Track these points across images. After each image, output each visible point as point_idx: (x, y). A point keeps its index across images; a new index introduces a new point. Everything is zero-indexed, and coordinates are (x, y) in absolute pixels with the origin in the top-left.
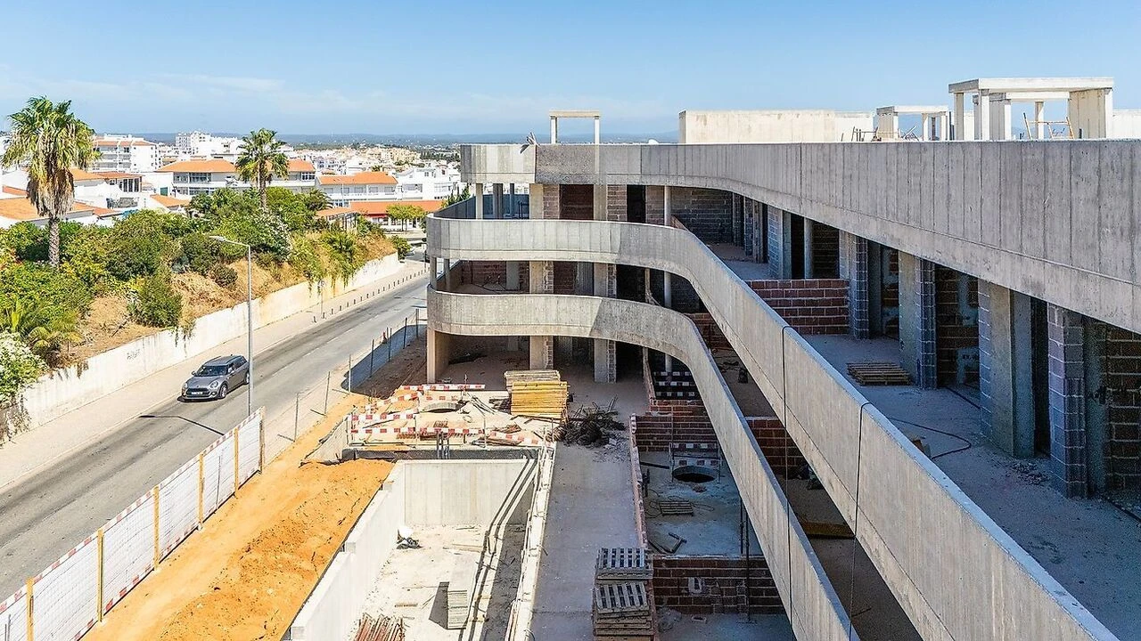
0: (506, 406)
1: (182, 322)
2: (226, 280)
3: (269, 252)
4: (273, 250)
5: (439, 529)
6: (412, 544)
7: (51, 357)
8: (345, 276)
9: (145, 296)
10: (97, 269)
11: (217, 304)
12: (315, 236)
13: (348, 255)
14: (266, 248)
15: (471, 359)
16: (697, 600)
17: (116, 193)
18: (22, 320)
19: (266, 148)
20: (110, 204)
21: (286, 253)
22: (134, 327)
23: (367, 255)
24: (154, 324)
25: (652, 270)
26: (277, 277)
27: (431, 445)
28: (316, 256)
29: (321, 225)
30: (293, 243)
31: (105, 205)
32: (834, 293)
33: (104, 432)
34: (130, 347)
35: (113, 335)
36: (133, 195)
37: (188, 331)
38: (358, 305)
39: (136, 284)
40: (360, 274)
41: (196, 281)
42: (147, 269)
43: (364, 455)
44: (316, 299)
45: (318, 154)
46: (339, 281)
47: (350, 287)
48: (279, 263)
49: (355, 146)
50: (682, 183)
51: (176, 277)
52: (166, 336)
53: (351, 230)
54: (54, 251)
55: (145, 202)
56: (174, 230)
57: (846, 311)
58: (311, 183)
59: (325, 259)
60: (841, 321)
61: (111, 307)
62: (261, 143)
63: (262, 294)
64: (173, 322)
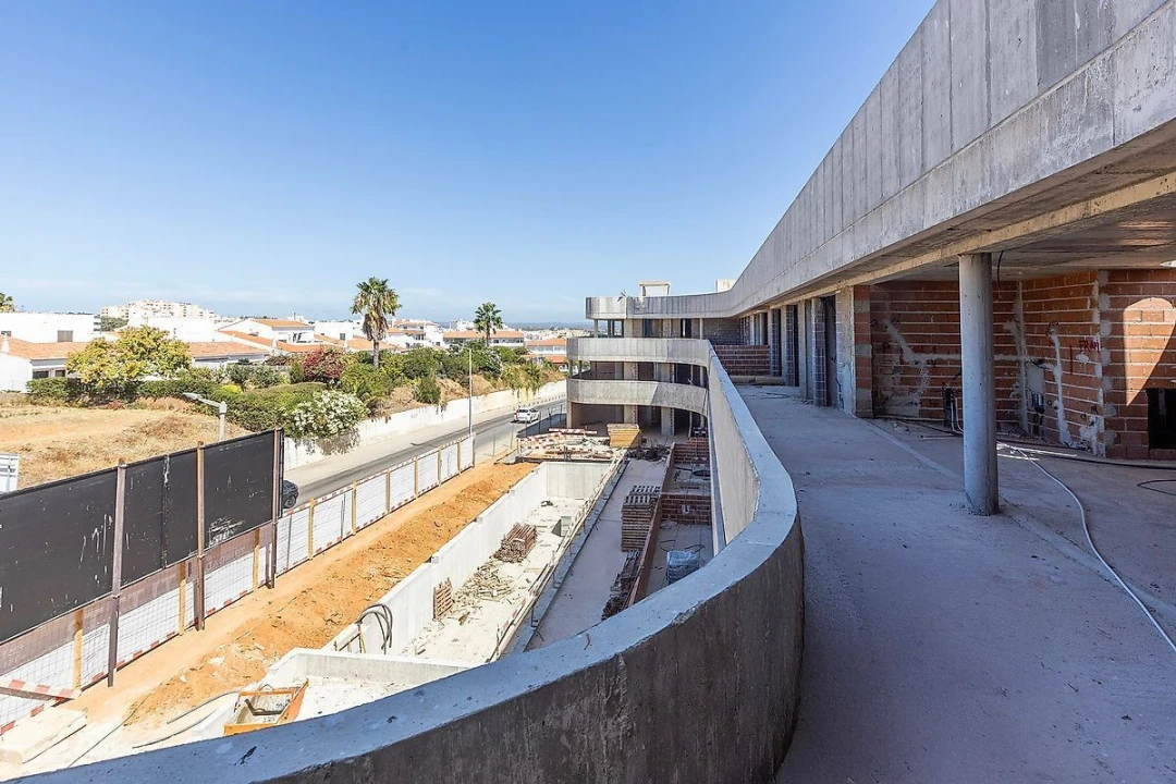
0: (607, 443)
1: (440, 402)
2: (466, 384)
3: (489, 371)
4: (492, 370)
5: (565, 499)
6: (549, 503)
7: (373, 411)
8: (534, 389)
9: (421, 386)
10: (397, 371)
11: (460, 396)
12: (518, 367)
13: (536, 378)
14: (489, 369)
15: (594, 424)
16: (686, 517)
17: (412, 341)
18: (359, 389)
19: (490, 314)
20: (408, 345)
21: (499, 373)
22: (415, 402)
23: (547, 379)
24: (426, 402)
25: (694, 366)
26: (494, 385)
27: (562, 457)
28: (517, 377)
29: (521, 362)
30: (503, 368)
31: (405, 346)
32: (762, 352)
33: (398, 450)
34: (414, 411)
35: (404, 405)
36: (420, 342)
37: (443, 407)
38: (540, 404)
39: (417, 382)
40: (542, 389)
41: (450, 383)
42: (423, 373)
43: (527, 460)
44: (516, 401)
45: (530, 333)
46: (530, 392)
47: (537, 396)
48: (495, 377)
49: (552, 329)
50: (709, 316)
51: (438, 380)
52: (432, 408)
53: (539, 365)
54: (376, 360)
55: (425, 344)
56: (440, 357)
57: (768, 362)
58: (521, 345)
59: (522, 379)
60: (766, 367)
61: (404, 392)
62: (488, 311)
63: (486, 393)
64: (436, 402)
